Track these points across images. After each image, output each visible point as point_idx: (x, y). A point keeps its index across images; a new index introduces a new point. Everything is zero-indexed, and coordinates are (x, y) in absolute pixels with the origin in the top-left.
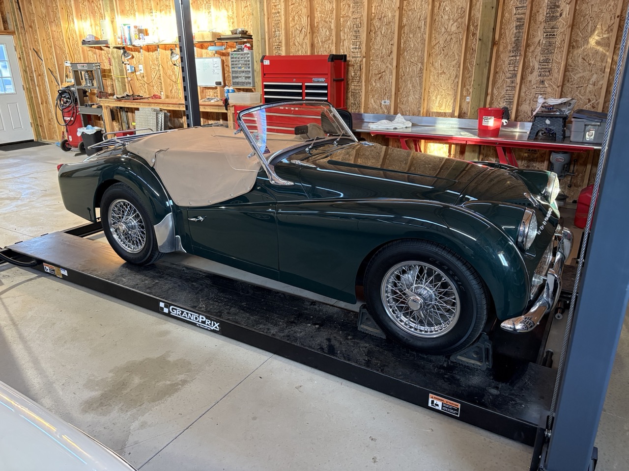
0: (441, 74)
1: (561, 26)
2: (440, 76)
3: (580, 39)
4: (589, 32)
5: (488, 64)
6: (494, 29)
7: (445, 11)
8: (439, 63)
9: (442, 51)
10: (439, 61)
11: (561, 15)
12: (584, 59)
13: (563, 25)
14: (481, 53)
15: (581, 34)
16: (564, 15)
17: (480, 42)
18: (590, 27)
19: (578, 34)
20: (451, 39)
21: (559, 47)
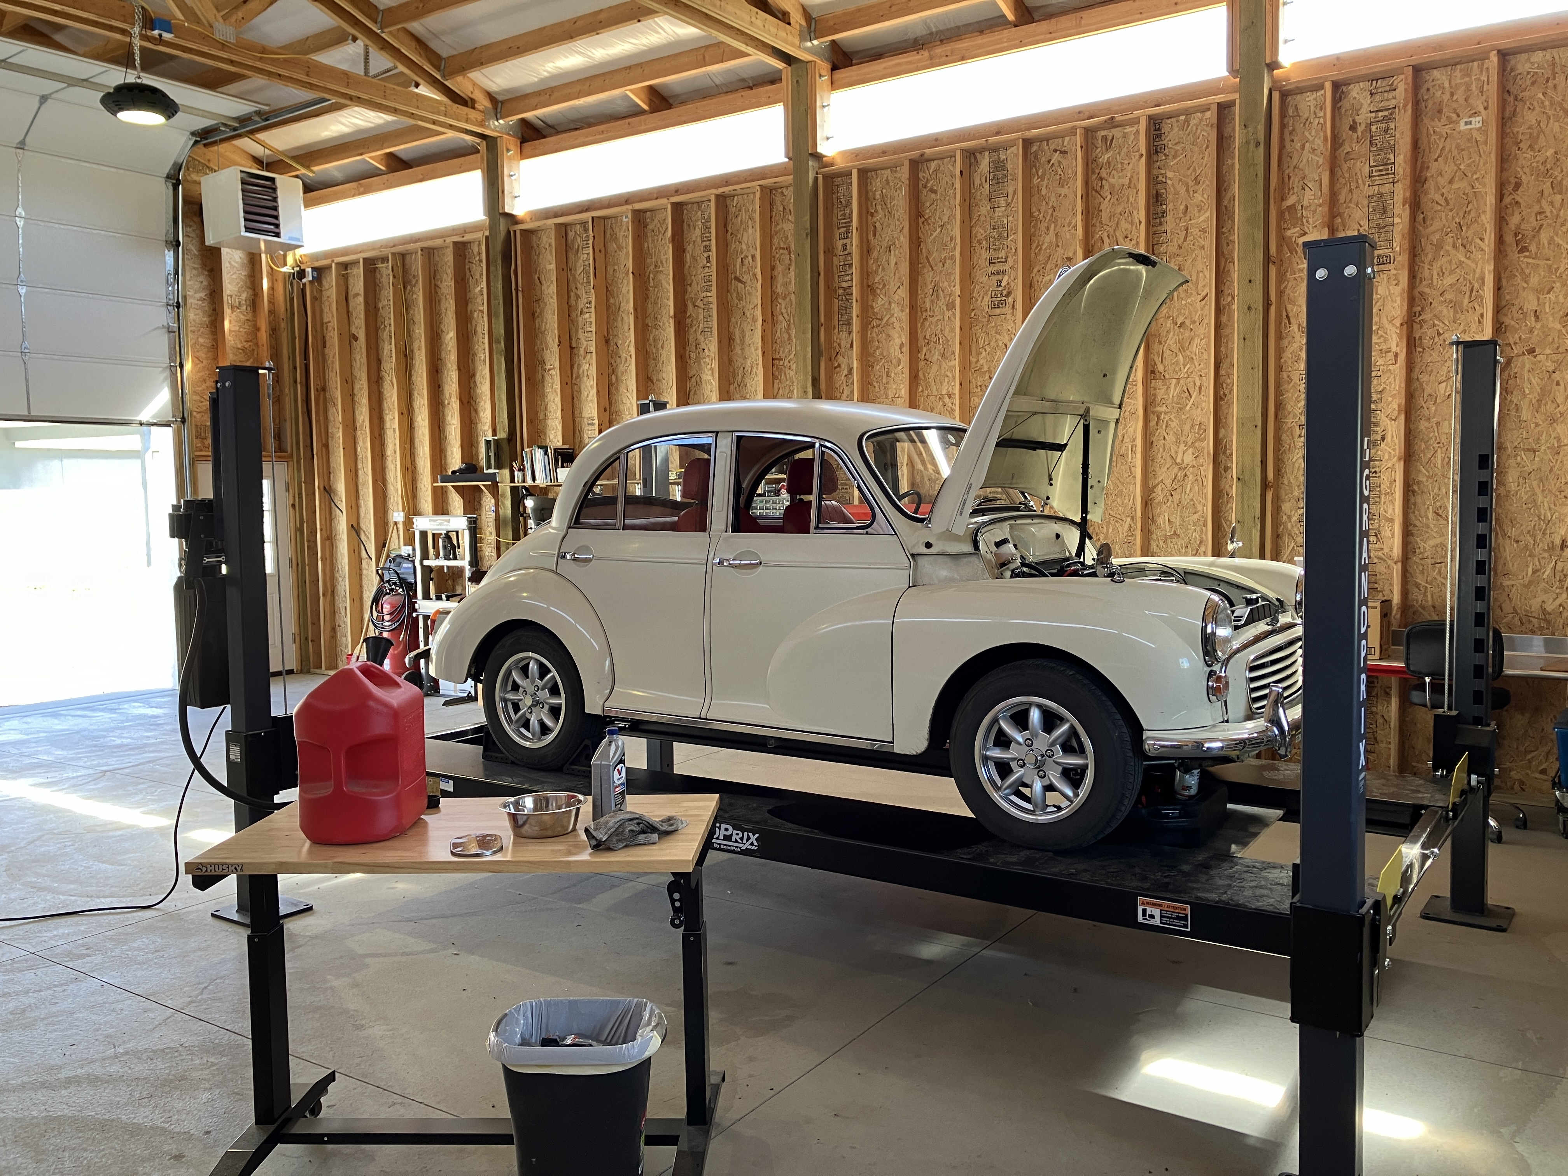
0: (1171, 537)
1: (1386, 457)
2: (1169, 541)
3: (1424, 479)
4: (1439, 467)
5: (1258, 522)
6: (1264, 462)
7: (1168, 429)
8: (1166, 518)
9: (1170, 498)
10: (1166, 514)
11: (1383, 439)
12: (1438, 514)
13: (1390, 456)
14: (1243, 501)
15: (1424, 470)
16: (1388, 438)
17: (1240, 484)
18: (1439, 458)
19: (1420, 471)
20: (1186, 475)
21: (1388, 493)
